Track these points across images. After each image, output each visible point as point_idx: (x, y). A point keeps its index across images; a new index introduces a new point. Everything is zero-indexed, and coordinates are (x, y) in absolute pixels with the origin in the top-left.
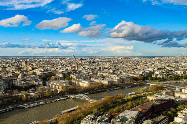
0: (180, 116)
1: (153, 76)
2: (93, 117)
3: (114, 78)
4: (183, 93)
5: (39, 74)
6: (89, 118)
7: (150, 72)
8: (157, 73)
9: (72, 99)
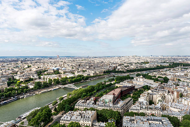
0: (142, 97)
1: (117, 70)
2: (83, 101)
3: (91, 72)
4: (138, 81)
5: (35, 71)
6: (81, 102)
7: (114, 67)
8: (119, 67)
9: (63, 88)
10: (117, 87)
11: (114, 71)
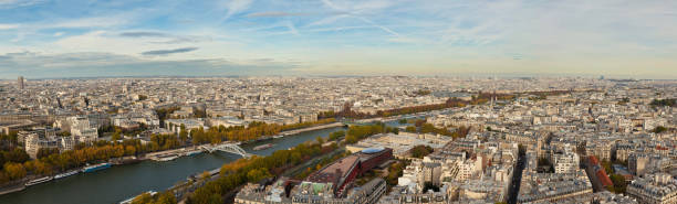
0: (407, 176)
10: (350, 153)
11: (347, 112)
